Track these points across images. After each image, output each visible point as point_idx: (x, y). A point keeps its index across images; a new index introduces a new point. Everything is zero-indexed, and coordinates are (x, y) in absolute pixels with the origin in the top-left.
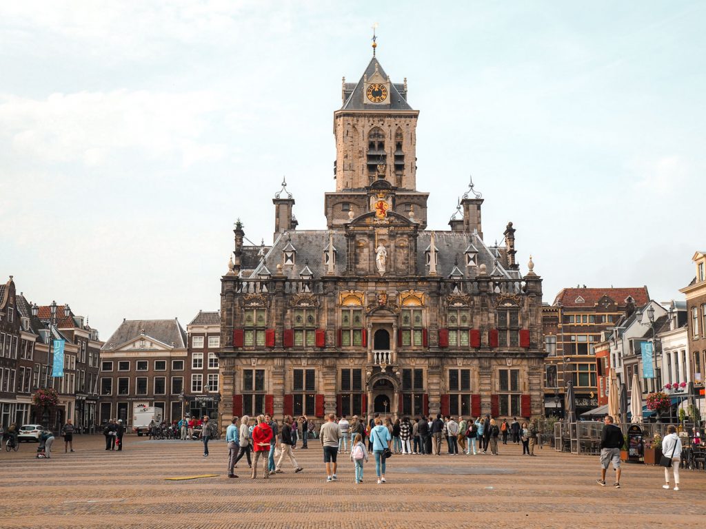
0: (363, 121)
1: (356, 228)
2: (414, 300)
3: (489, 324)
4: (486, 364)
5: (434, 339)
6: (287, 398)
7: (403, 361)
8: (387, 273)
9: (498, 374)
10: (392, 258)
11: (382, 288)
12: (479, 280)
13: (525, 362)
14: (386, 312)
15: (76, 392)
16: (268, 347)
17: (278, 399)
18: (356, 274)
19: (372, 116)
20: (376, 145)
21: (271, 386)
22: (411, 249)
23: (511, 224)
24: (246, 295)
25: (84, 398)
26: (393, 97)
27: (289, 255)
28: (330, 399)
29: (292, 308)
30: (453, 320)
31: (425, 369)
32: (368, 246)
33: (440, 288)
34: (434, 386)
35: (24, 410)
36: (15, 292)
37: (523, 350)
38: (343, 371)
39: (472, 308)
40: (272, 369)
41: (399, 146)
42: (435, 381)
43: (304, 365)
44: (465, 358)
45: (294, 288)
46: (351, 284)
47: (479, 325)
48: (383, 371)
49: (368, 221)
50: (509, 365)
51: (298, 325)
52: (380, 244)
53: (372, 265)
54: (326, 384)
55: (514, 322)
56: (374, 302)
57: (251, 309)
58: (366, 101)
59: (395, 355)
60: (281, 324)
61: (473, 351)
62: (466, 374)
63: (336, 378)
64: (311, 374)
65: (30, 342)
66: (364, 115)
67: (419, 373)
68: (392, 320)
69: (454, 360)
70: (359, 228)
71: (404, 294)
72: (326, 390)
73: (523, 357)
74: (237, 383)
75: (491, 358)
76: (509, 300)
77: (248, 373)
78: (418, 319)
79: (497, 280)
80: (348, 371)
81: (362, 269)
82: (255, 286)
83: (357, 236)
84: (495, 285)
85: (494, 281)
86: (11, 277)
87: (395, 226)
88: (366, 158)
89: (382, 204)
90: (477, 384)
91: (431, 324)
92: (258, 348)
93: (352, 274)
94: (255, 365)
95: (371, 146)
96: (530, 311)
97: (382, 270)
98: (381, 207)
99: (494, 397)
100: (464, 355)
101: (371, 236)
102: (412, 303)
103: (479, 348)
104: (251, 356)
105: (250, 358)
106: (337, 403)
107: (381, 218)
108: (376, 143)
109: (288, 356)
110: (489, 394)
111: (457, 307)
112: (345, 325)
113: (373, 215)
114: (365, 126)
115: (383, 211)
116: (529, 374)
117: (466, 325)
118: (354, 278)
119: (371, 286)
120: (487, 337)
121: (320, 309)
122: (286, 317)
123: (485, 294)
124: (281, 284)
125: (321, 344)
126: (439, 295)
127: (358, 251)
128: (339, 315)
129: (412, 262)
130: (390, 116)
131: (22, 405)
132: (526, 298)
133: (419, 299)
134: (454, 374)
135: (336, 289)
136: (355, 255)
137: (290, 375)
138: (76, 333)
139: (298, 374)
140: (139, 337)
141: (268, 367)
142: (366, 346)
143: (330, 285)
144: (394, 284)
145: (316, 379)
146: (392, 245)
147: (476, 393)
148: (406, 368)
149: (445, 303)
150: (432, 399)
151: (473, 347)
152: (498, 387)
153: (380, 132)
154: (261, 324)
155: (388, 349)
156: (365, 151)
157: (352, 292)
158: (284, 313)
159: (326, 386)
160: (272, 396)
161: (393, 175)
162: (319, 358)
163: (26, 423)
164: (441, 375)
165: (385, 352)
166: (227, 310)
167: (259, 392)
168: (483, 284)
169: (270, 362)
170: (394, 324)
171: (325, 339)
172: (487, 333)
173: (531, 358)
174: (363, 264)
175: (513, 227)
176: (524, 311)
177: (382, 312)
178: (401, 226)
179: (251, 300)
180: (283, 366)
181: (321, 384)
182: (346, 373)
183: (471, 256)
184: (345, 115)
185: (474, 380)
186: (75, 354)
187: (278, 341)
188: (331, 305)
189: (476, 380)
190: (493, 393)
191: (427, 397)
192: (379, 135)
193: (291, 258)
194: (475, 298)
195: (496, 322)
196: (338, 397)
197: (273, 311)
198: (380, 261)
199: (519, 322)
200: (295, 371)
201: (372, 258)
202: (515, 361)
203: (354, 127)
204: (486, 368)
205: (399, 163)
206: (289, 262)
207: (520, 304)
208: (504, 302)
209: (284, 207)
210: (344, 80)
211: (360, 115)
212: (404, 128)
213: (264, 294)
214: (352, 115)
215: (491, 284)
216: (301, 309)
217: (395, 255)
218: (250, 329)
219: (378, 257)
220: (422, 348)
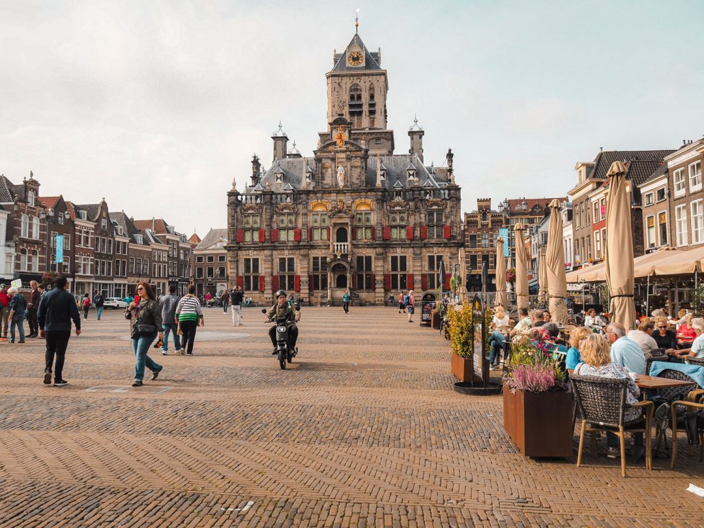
0: (345, 80)
1: (322, 154)
2: (365, 206)
3: (421, 223)
4: (418, 251)
5: (379, 234)
6: (274, 278)
7: (356, 250)
8: (345, 186)
9: (427, 259)
10: (349, 176)
11: (341, 197)
12: (412, 190)
13: (447, 250)
14: (343, 215)
15: (169, 276)
16: (260, 242)
17: (268, 279)
18: (322, 188)
19: (352, 75)
20: (356, 97)
21: (263, 269)
22: (363, 168)
23: (450, 150)
24: (245, 205)
25: (177, 280)
26: (368, 61)
27: (279, 176)
28: (304, 279)
29: (277, 214)
30: (394, 220)
31: (373, 256)
32: (331, 167)
33: (385, 196)
34: (380, 268)
35: (122, 288)
36: (107, 209)
37: (446, 241)
38: (314, 258)
39: (408, 210)
40: (264, 258)
41: (372, 97)
42: (380, 264)
43: (286, 254)
44: (402, 247)
45: (279, 199)
46: (319, 195)
47: (413, 223)
48: (339, 257)
49: (331, 148)
50: (436, 251)
51: (282, 225)
52: (340, 165)
53: (334, 181)
54: (302, 268)
55: (439, 220)
56: (335, 207)
57: (249, 215)
58: (348, 65)
59: (350, 246)
60: (270, 225)
61: (408, 242)
62: (403, 259)
63: (309, 264)
64: (291, 260)
65: (125, 243)
66: (347, 76)
67: (369, 259)
68: (347, 220)
69: (395, 249)
70: (325, 154)
71: (358, 201)
72: (302, 272)
73: (446, 245)
74: (240, 268)
75: (421, 247)
76: (435, 204)
77: (247, 261)
78: (368, 220)
79: (428, 189)
80: (317, 258)
81: (327, 184)
82: (251, 199)
83: (323, 159)
84: (426, 193)
85: (425, 190)
86: (104, 199)
87: (351, 151)
88: (348, 106)
89: (341, 136)
90: (411, 267)
91: (378, 223)
92: (254, 243)
93: (319, 188)
94: (252, 255)
95: (352, 97)
96: (451, 211)
97: (341, 184)
98: (340, 138)
99: (423, 276)
100: (402, 245)
101: (333, 159)
102: (363, 208)
103: (413, 240)
104: (249, 249)
105: (248, 250)
106: (309, 281)
107: (341, 146)
108: (355, 96)
109: (274, 248)
110: (420, 273)
111: (397, 210)
112: (315, 225)
113: (335, 143)
114: (347, 83)
115: (342, 141)
116: (450, 258)
117: (404, 223)
118: (320, 191)
119: (333, 196)
120: (419, 232)
121: (297, 214)
122: (273, 220)
123: (417, 200)
124: (269, 197)
125: (298, 239)
126: (383, 201)
127: (324, 171)
128: (310, 218)
129: (363, 178)
130: (365, 75)
131: (120, 285)
132: (448, 202)
133: (369, 205)
134: (394, 259)
135: (308, 199)
136: (322, 173)
137: (277, 262)
138: (167, 237)
139: (282, 260)
140: (218, 240)
141: (262, 256)
142: (329, 240)
143: (304, 196)
144: (349, 194)
145: (295, 264)
146: (349, 165)
147: (411, 272)
148: (359, 255)
149: (388, 207)
150: (377, 278)
151: (408, 239)
152: (427, 268)
153: (358, 87)
154: (255, 226)
155: (347, 241)
156: (347, 102)
157: (319, 201)
158: (272, 217)
159: (301, 269)
160: (264, 277)
161: (368, 118)
162: (296, 249)
163: (110, 296)
164: (385, 259)
165: (343, 244)
166: (232, 216)
167: (255, 274)
168: (416, 193)
169: (262, 252)
170: (349, 223)
171: (301, 234)
172: (419, 229)
173: (452, 247)
174: (328, 180)
175: (452, 152)
176: (447, 212)
177: (340, 214)
178: (355, 151)
179: (248, 209)
180: (272, 255)
181: (299, 268)
182: (315, 259)
183: (411, 172)
184: (332, 76)
185: (409, 263)
186: (168, 251)
187: (267, 238)
188: (305, 211)
189: (411, 263)
190: (424, 272)
191: (374, 276)
192: (357, 90)
193: (280, 178)
194: (411, 203)
195: (426, 220)
196: (309, 276)
197: (264, 216)
198: (340, 178)
199: (444, 220)
200: (281, 259)
201: (334, 175)
202: (440, 249)
203: (339, 84)
204: (418, 255)
205: (372, 109)
206: (279, 181)
207: (444, 206)
208: (431, 206)
209: (280, 143)
210: (335, 51)
211: (343, 76)
212: (375, 83)
213: (257, 204)
214: (338, 76)
215: (422, 192)
216: (283, 214)
217: (351, 173)
218: (248, 230)
219: (338, 175)
220: (371, 240)
